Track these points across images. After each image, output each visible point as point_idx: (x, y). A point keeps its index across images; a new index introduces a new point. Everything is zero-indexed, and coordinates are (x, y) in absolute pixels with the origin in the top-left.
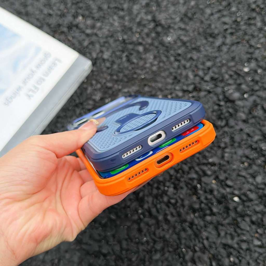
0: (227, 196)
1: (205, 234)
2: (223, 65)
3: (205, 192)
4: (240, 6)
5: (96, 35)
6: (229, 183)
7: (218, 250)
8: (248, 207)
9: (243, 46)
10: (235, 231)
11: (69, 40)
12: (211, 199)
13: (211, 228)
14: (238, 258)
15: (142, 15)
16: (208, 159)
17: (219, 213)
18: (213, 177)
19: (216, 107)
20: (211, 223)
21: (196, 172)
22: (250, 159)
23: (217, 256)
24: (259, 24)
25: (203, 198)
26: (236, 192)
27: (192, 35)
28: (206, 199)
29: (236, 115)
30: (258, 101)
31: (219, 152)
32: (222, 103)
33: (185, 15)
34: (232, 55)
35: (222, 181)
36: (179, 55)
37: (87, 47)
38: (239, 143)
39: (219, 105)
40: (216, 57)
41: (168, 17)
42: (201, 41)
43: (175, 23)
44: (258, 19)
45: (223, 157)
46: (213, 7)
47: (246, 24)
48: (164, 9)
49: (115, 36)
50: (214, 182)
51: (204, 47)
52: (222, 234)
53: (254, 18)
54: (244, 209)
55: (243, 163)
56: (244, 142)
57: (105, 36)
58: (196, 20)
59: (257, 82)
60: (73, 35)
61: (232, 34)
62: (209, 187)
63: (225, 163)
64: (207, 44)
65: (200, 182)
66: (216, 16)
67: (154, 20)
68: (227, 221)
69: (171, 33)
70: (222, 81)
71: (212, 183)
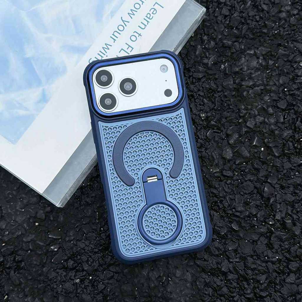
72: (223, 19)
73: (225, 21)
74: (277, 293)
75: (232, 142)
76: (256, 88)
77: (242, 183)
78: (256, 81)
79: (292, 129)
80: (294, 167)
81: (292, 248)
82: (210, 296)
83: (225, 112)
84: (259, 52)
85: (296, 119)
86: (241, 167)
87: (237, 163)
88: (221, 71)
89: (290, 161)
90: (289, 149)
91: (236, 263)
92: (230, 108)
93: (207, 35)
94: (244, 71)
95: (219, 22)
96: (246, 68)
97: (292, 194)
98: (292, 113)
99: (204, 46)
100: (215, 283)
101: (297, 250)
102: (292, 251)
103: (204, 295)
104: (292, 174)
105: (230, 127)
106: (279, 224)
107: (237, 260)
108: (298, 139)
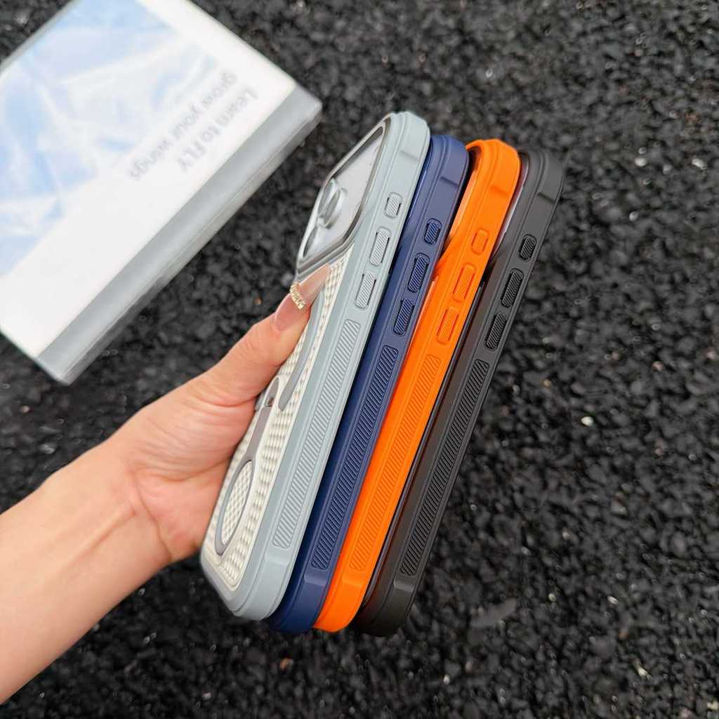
0: (570, 414)
1: (517, 481)
2: (595, 146)
3: (528, 401)
4: (645, 24)
5: (333, 45)
6: (577, 388)
7: (540, 513)
8: (609, 439)
9: (639, 110)
10: (578, 483)
11: (272, 50)
12: (537, 417)
13: (529, 472)
14: (577, 533)
15: (436, 15)
16: (541, 337)
17: (549, 444)
18: (547, 373)
19: (571, 234)
20: (532, 461)
21: (515, 362)
22: (625, 346)
23: (538, 525)
24: (679, 68)
25: (521, 413)
26: (590, 408)
27: (537, 72)
28: (528, 414)
29: (607, 253)
30: (657, 229)
31: (566, 326)
32: (584, 226)
33: (528, 28)
34: (617, 127)
35: (564, 383)
36: (507, 112)
37: (311, 70)
38: (608, 312)
39: (578, 230)
40: (582, 128)
41: (491, 27)
42: (555, 90)
43: (504, 43)
44: (679, 56)
45: (571, 337)
46: (589, 18)
47: (651, 64)
48: (484, 8)
49: (374, 53)
50: (547, 383)
51: (560, 103)
52: (553, 484)
53: (671, 54)
54: (601, 443)
55: (610, 352)
56: (617, 311)
57: (351, 51)
58: (548, 41)
59: (658, 192)
60: (282, 40)
61: (619, 82)
62: (536, 393)
63: (574, 349)
64: (565, 96)
65: (519, 380)
66: (592, 38)
67: (460, 30)
68: (564, 461)
69: (494, 61)
70: (589, 179)
71: (542, 385)
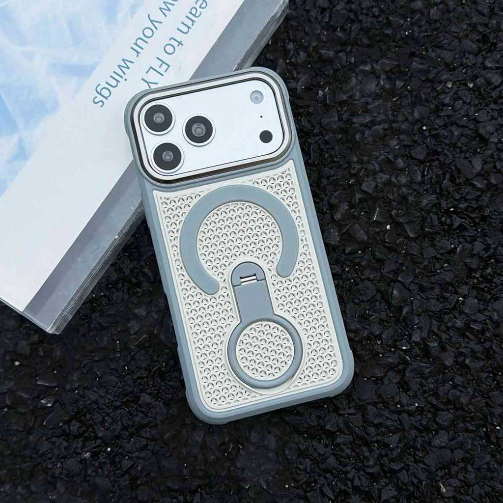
72: (319, 13)
73: (323, 18)
74: (418, 464)
75: (338, 216)
76: (376, 127)
77: (357, 284)
78: (375, 115)
79: (436, 192)
80: (442, 254)
81: (441, 389)
82: (307, 473)
83: (326, 169)
84: (378, 68)
85: (442, 176)
86: (354, 259)
87: (347, 252)
88: (317, 100)
89: (433, 245)
90: (432, 227)
91: (350, 417)
92: (335, 162)
93: (294, 42)
94: (356, 100)
95: (313, 20)
96: (358, 94)
97: (438, 300)
98: (437, 166)
99: (290, 59)
100: (315, 450)
101: (449, 391)
102: (441, 394)
103: (298, 472)
104: (438, 266)
105: (335, 192)
106: (418, 349)
107: (352, 411)
108: (446, 208)
